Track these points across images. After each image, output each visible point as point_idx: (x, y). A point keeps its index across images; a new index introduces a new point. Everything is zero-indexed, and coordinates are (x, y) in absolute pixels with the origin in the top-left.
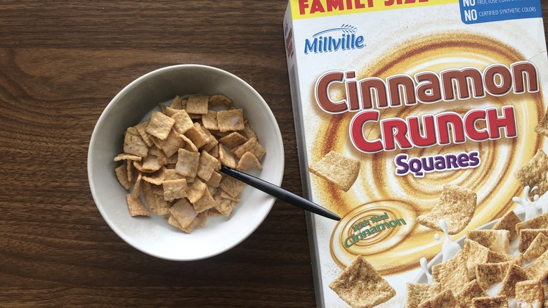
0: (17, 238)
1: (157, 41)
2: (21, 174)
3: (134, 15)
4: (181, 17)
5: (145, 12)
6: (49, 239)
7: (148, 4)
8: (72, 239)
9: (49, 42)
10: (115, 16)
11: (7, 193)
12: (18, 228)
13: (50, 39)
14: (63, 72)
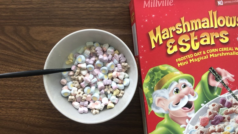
0: (33, 117)
1: (97, 23)
2: (34, 87)
3: (86, 10)
4: (108, 12)
5: (91, 9)
6: (48, 118)
7: (93, 5)
8: (59, 118)
9: (45, 24)
10: (77, 11)
11: (28, 96)
12: (33, 113)
13: (46, 22)
14: (52, 38)
